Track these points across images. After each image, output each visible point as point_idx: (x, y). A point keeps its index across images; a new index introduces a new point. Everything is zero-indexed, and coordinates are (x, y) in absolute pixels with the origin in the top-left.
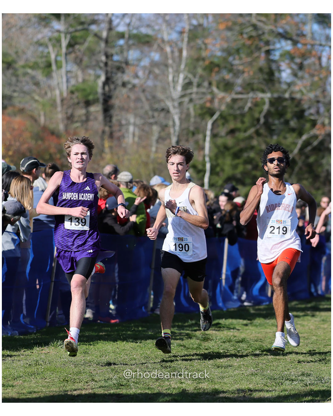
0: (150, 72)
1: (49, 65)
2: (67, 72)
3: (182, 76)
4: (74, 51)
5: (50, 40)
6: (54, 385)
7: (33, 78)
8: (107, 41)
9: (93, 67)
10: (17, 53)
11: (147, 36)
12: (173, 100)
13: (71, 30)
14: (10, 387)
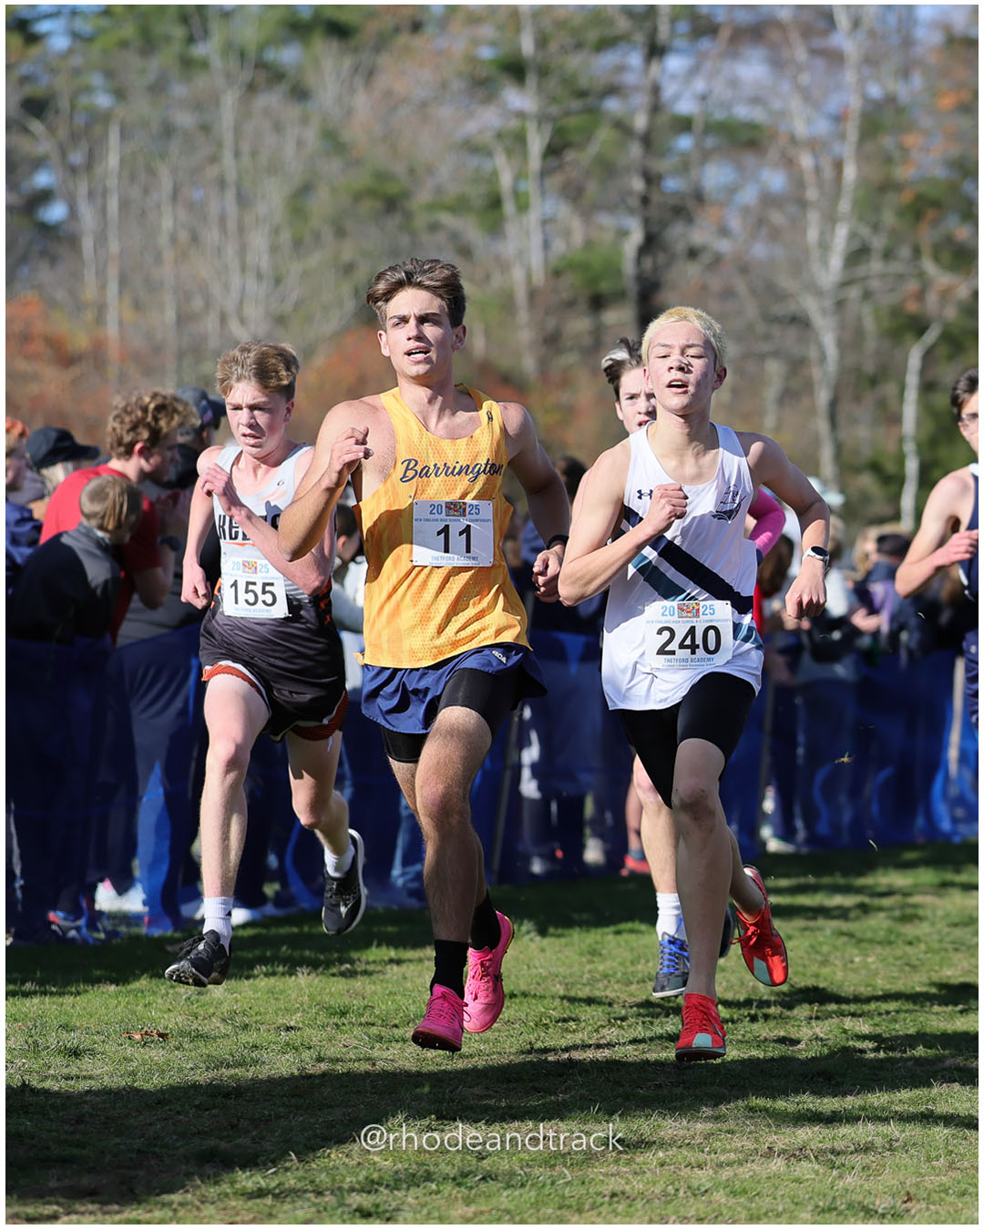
0: (761, 221)
1: (495, 203)
2: (545, 222)
3: (842, 232)
4: (561, 167)
5: (500, 136)
6: (512, 1037)
7: (454, 236)
8: (647, 140)
9: (611, 209)
10: (412, 171)
11: (752, 126)
12: (819, 293)
13: (554, 110)
14: (397, 1041)
